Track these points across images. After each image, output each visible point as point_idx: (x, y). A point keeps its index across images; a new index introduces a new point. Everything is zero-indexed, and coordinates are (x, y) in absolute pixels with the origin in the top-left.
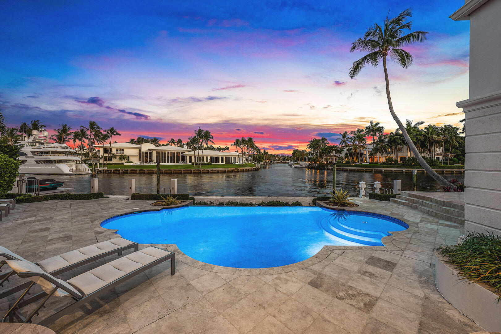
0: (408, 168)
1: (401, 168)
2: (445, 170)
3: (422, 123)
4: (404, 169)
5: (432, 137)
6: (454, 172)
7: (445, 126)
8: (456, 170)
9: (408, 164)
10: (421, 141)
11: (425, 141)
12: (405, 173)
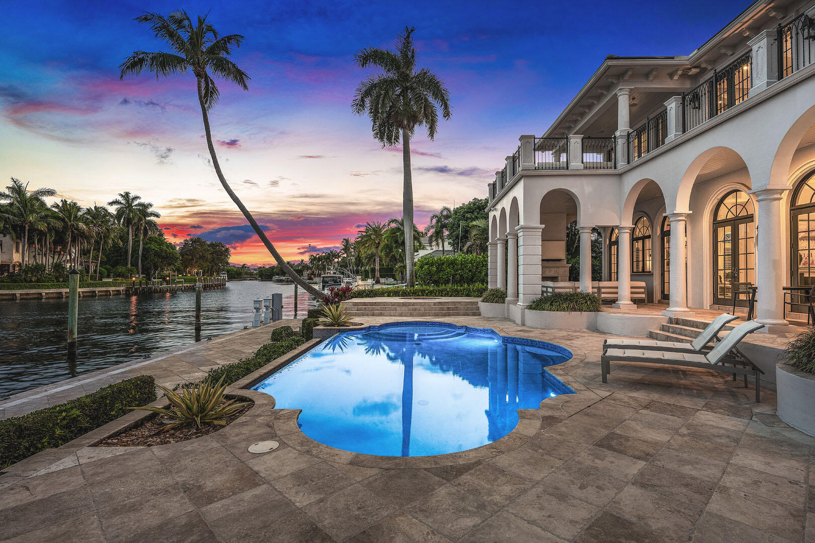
0: (26, 288)
1: (9, 288)
2: (97, 289)
3: (51, 193)
4: (18, 292)
5: (77, 225)
6: (110, 293)
7: (95, 207)
8: (114, 289)
9: (24, 279)
10: (57, 231)
11: (64, 233)
12: (21, 299)
